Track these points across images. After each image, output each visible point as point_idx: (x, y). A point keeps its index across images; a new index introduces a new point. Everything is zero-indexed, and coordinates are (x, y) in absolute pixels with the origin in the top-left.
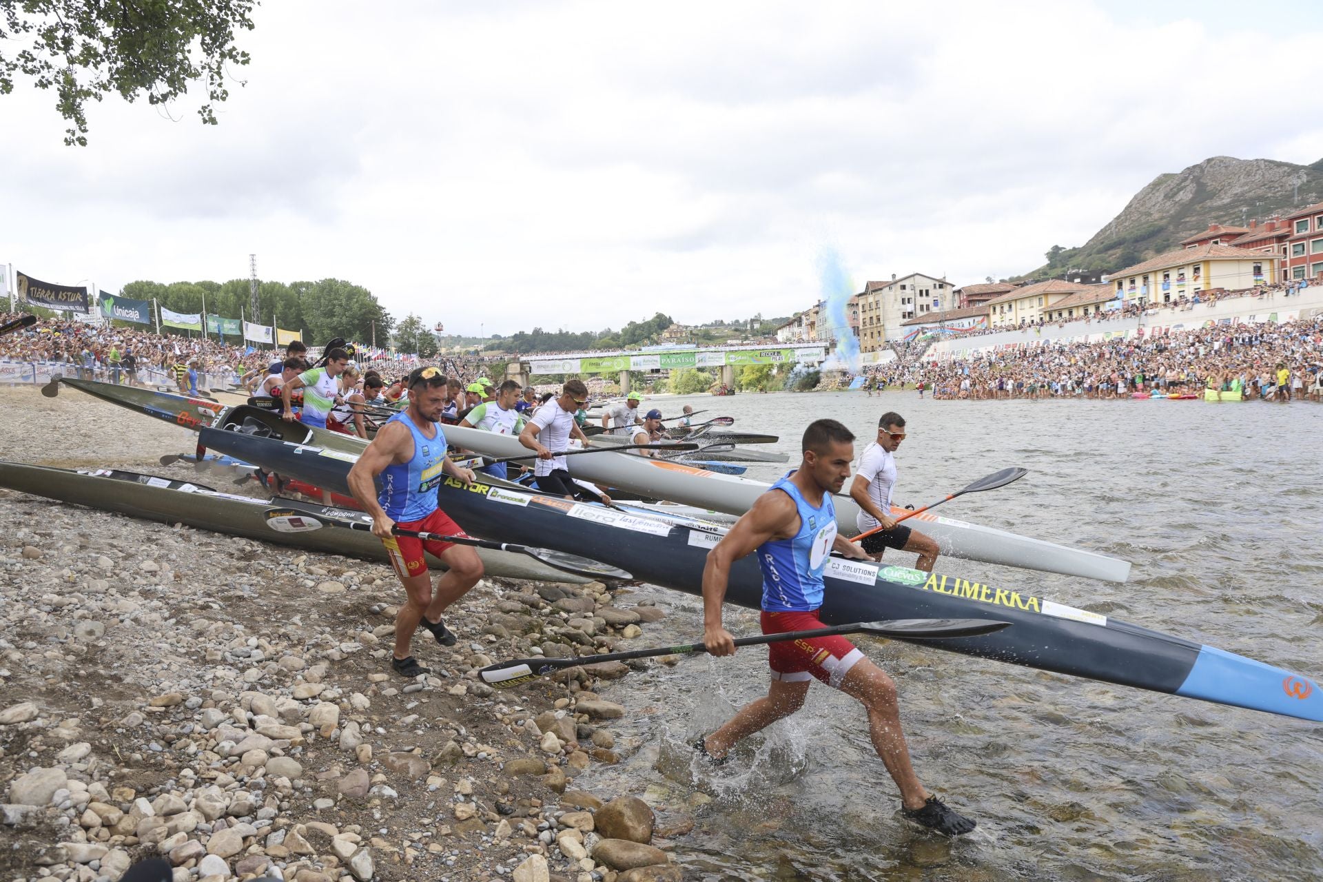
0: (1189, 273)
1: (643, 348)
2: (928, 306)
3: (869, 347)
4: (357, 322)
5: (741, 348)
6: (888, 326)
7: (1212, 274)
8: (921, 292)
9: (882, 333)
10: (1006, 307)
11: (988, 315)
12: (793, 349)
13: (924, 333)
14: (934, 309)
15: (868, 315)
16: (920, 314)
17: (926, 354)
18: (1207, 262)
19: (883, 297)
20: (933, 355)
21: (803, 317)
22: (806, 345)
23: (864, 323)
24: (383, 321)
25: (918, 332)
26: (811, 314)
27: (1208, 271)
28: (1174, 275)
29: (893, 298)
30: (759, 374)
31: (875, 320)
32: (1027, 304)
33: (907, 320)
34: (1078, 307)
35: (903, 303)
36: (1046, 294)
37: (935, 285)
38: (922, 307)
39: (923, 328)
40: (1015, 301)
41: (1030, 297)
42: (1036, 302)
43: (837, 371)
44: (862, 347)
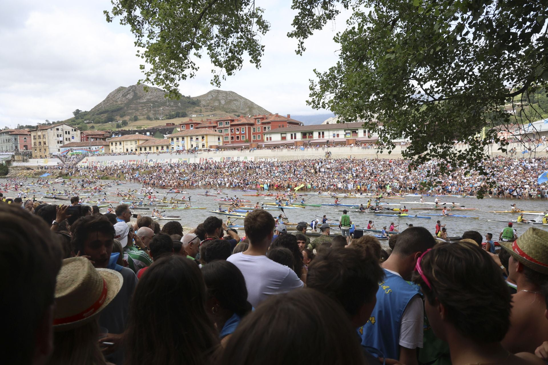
0: (200, 138)
2: (69, 139)
3: (39, 156)
6: (50, 147)
7: (208, 140)
8: (66, 132)
9: (47, 150)
10: (118, 143)
11: (109, 145)
13: (72, 151)
14: (72, 141)
15: (38, 141)
16: (66, 143)
17: (82, 161)
18: (206, 135)
19: (48, 133)
20: (86, 162)
23: (34, 144)
25: (69, 150)
27: (207, 139)
28: (194, 138)
29: (53, 134)
31: (42, 144)
32: (129, 143)
33: (60, 145)
34: (154, 146)
35: (58, 136)
36: (138, 140)
37: (72, 129)
38: (66, 139)
39: (71, 149)
40: (123, 141)
41: (131, 140)
42: (133, 143)
43: (20, 167)
44: (33, 155)
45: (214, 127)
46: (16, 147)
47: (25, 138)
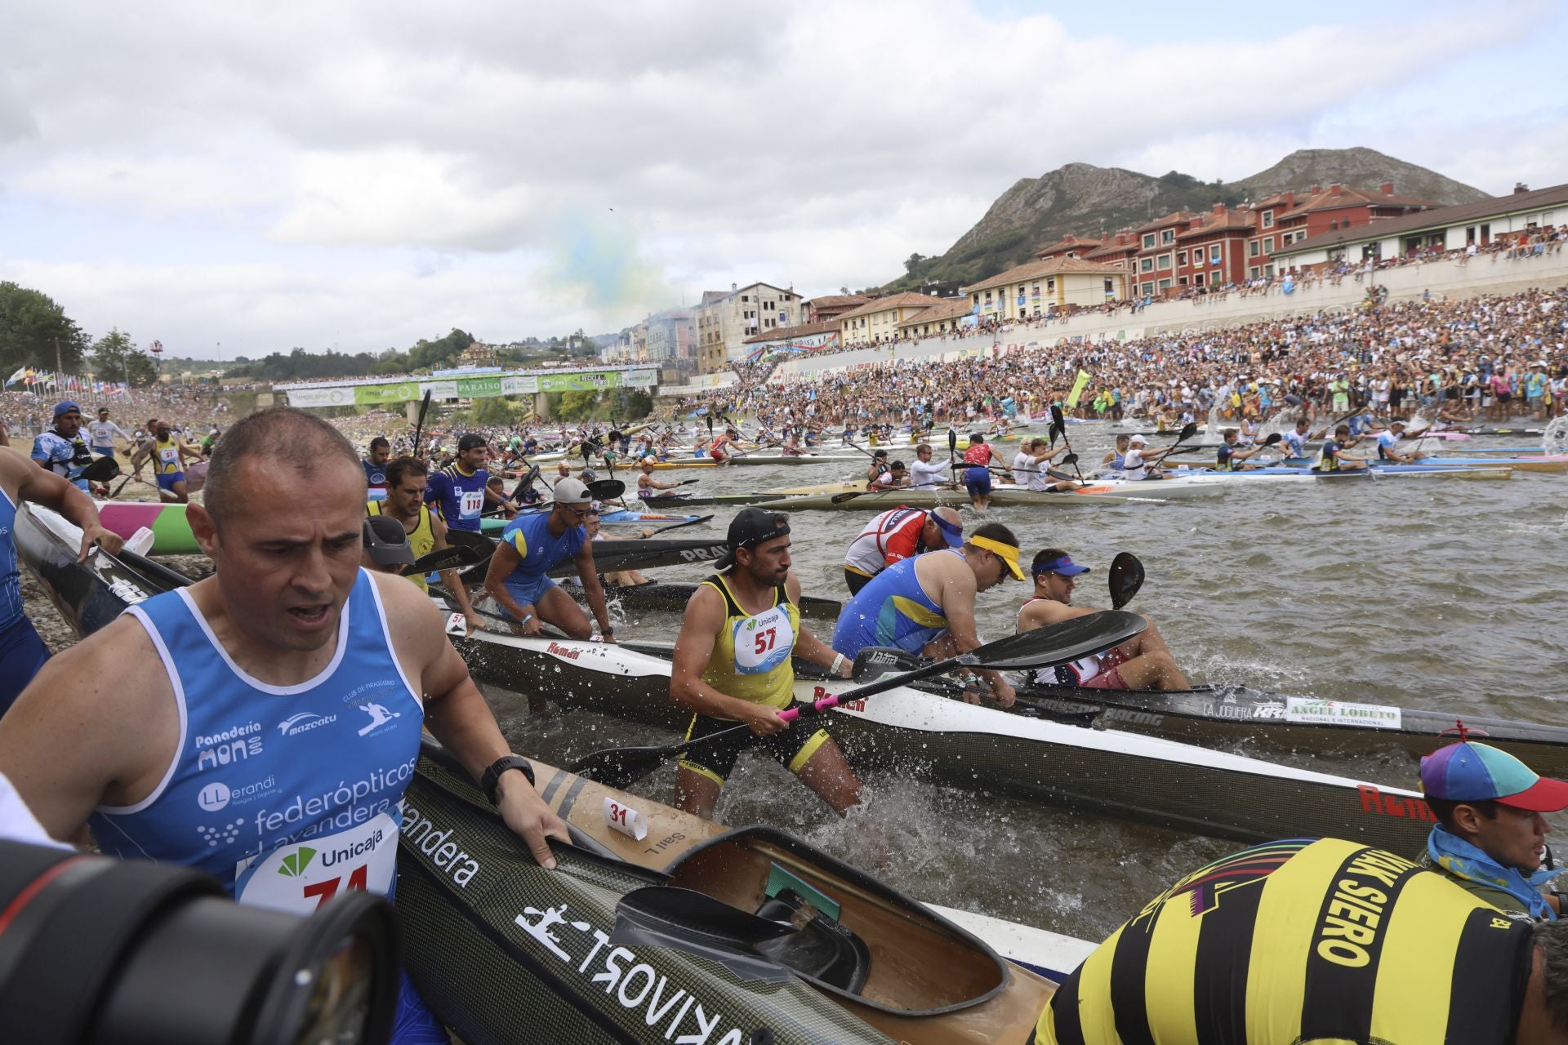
0: (1043, 287)
1: (435, 373)
2: (773, 321)
3: (708, 369)
4: (29, 339)
5: (557, 371)
6: (729, 344)
7: (1065, 289)
8: (766, 304)
9: (723, 352)
10: (858, 322)
11: (839, 331)
12: (619, 372)
13: (770, 352)
14: (781, 325)
15: (706, 331)
16: (765, 330)
17: (772, 376)
18: (1060, 276)
19: (723, 311)
20: (779, 377)
21: (631, 333)
22: (635, 367)
23: (702, 340)
24: (74, 339)
25: (763, 350)
26: (640, 329)
27: (1062, 286)
28: (1029, 289)
29: (733, 311)
30: (580, 402)
31: (714, 337)
32: (880, 319)
33: (751, 337)
34: (933, 323)
35: (746, 316)
36: (901, 308)
37: (781, 297)
38: (767, 321)
39: (768, 346)
40: (869, 315)
41: (884, 312)
42: (890, 317)
43: (672, 397)
44: (700, 368)
45: (1130, 253)
46: (673, 352)
47: (691, 328)
